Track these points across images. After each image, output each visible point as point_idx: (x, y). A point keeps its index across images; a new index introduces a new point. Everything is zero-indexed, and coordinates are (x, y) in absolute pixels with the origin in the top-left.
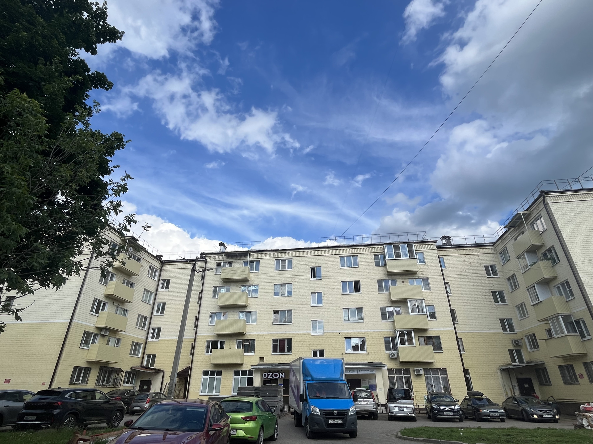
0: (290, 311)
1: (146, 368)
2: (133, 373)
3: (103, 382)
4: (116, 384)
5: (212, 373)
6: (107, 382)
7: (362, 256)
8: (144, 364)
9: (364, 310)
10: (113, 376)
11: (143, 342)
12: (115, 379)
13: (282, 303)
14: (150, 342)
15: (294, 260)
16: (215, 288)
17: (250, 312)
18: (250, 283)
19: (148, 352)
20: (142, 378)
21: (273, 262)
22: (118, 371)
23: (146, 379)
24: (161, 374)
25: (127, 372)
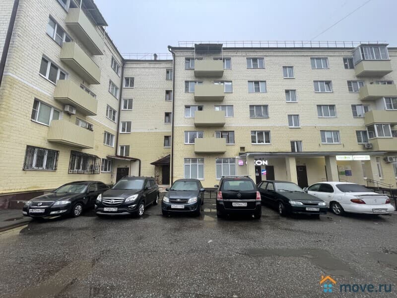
0: (266, 107)
1: (121, 157)
2: (110, 162)
3: (78, 168)
4: (94, 171)
5: (194, 160)
6: (84, 168)
7: (332, 58)
8: (119, 154)
9: (337, 107)
10: (90, 163)
11: (114, 133)
12: (92, 165)
13: (258, 99)
14: (121, 135)
15: (266, 59)
16: (187, 82)
17: (225, 106)
18: (222, 79)
19: (121, 143)
20: (119, 166)
21: (244, 60)
22: (94, 158)
23: (123, 166)
24: (138, 163)
25: (103, 159)
